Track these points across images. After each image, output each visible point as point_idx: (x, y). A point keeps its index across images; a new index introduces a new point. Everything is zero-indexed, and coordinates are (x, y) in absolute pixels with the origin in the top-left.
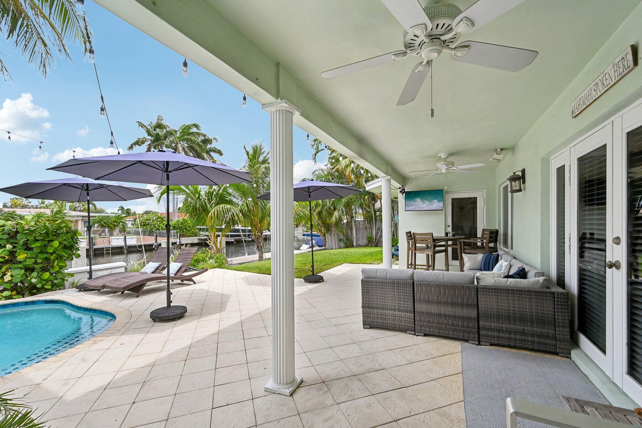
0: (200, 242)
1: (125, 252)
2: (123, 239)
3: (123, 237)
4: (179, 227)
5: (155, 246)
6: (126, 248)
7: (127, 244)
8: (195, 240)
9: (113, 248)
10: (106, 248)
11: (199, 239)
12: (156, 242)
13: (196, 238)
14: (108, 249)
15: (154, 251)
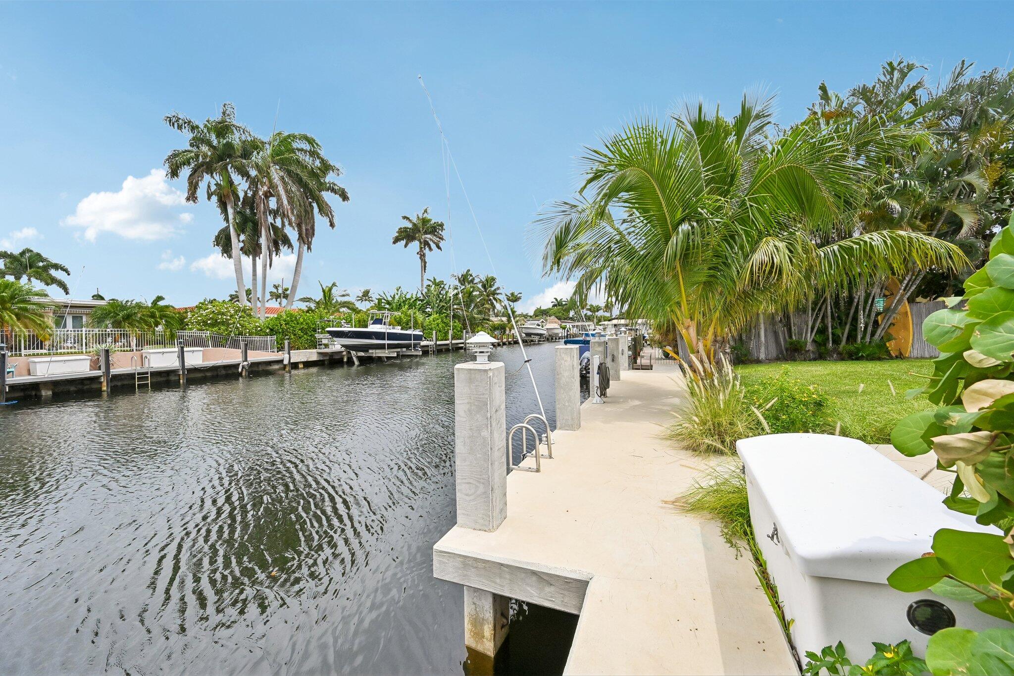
0: (322, 359)
1: (181, 381)
2: (176, 354)
3: (176, 349)
4: (283, 329)
5: (243, 367)
6: (183, 373)
7: (186, 364)
8: (312, 355)
9: (156, 374)
10: (139, 374)
11: (319, 353)
12: (246, 360)
13: (315, 350)
14: (143, 376)
15: (240, 378)
